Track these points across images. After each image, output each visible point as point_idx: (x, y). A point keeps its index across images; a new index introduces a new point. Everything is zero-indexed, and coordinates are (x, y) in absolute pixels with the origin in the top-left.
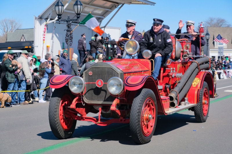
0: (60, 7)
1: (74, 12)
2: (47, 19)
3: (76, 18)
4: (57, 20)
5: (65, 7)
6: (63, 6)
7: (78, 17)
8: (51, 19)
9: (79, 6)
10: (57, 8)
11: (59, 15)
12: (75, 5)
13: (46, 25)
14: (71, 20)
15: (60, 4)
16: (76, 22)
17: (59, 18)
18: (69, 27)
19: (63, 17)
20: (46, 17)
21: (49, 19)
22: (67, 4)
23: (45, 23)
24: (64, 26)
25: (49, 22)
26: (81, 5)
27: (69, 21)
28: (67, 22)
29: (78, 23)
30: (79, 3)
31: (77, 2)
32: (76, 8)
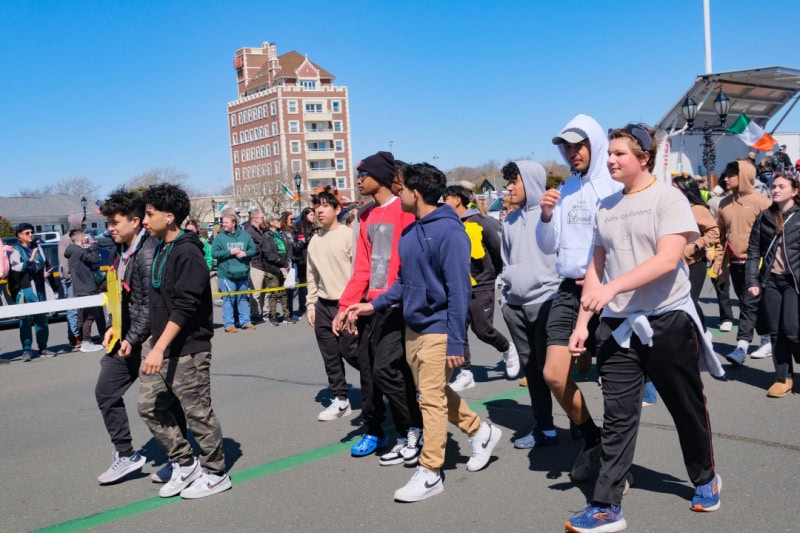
0: (691, 107)
1: (715, 114)
2: (669, 129)
3: (719, 123)
4: (687, 130)
5: (699, 107)
6: (695, 104)
7: (723, 122)
8: (677, 129)
9: (724, 102)
10: (685, 109)
11: (690, 121)
12: (716, 101)
13: (670, 140)
14: (711, 127)
15: (690, 101)
16: (719, 130)
17: (690, 126)
18: (707, 138)
19: (696, 124)
20: (667, 125)
21: (673, 130)
22: (703, 101)
23: (667, 136)
24: (699, 138)
25: (673, 133)
26: (727, 99)
27: (708, 129)
28: (704, 130)
29: (723, 131)
30: (723, 97)
31: (719, 95)
32: (718, 105)
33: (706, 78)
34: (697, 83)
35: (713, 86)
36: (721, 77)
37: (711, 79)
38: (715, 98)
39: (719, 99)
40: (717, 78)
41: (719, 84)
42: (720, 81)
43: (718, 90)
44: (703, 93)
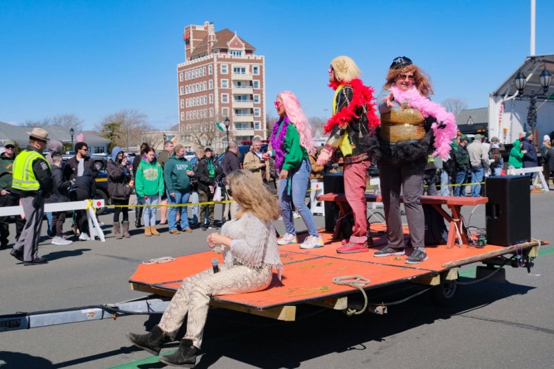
0: (522, 80)
1: (539, 85)
2: (503, 96)
3: (542, 92)
4: (517, 96)
5: (527, 79)
6: (525, 78)
7: (545, 91)
8: (509, 96)
9: (547, 77)
10: (517, 81)
11: (521, 90)
12: (541, 76)
13: (503, 103)
14: (536, 95)
15: (521, 76)
16: (542, 97)
17: (520, 93)
18: (533, 103)
19: (525, 92)
20: (502, 93)
21: (506, 96)
22: (530, 75)
23: (501, 101)
24: (526, 103)
25: (506, 99)
26: (549, 75)
27: (534, 96)
28: (531, 97)
29: (546, 98)
30: (546, 73)
31: (544, 71)
32: (542, 79)
33: (533, 58)
34: (526, 62)
35: (539, 64)
36: (544, 58)
37: (537, 60)
38: (540, 73)
39: (543, 74)
40: (541, 59)
41: (543, 63)
42: (544, 61)
43: (543, 68)
44: (531, 70)
